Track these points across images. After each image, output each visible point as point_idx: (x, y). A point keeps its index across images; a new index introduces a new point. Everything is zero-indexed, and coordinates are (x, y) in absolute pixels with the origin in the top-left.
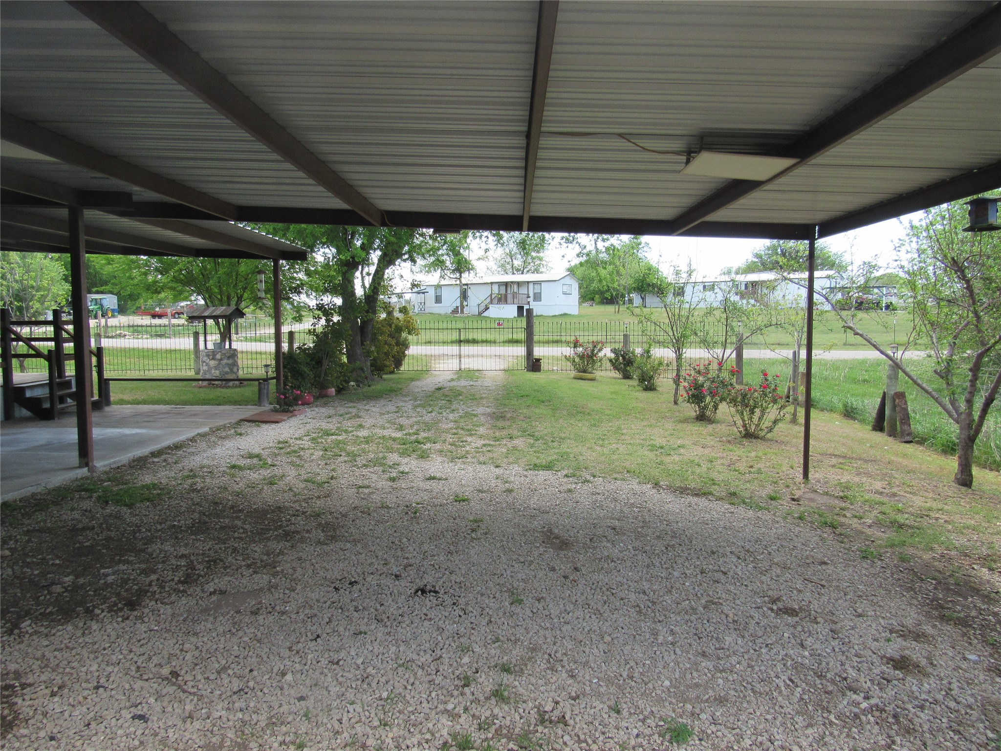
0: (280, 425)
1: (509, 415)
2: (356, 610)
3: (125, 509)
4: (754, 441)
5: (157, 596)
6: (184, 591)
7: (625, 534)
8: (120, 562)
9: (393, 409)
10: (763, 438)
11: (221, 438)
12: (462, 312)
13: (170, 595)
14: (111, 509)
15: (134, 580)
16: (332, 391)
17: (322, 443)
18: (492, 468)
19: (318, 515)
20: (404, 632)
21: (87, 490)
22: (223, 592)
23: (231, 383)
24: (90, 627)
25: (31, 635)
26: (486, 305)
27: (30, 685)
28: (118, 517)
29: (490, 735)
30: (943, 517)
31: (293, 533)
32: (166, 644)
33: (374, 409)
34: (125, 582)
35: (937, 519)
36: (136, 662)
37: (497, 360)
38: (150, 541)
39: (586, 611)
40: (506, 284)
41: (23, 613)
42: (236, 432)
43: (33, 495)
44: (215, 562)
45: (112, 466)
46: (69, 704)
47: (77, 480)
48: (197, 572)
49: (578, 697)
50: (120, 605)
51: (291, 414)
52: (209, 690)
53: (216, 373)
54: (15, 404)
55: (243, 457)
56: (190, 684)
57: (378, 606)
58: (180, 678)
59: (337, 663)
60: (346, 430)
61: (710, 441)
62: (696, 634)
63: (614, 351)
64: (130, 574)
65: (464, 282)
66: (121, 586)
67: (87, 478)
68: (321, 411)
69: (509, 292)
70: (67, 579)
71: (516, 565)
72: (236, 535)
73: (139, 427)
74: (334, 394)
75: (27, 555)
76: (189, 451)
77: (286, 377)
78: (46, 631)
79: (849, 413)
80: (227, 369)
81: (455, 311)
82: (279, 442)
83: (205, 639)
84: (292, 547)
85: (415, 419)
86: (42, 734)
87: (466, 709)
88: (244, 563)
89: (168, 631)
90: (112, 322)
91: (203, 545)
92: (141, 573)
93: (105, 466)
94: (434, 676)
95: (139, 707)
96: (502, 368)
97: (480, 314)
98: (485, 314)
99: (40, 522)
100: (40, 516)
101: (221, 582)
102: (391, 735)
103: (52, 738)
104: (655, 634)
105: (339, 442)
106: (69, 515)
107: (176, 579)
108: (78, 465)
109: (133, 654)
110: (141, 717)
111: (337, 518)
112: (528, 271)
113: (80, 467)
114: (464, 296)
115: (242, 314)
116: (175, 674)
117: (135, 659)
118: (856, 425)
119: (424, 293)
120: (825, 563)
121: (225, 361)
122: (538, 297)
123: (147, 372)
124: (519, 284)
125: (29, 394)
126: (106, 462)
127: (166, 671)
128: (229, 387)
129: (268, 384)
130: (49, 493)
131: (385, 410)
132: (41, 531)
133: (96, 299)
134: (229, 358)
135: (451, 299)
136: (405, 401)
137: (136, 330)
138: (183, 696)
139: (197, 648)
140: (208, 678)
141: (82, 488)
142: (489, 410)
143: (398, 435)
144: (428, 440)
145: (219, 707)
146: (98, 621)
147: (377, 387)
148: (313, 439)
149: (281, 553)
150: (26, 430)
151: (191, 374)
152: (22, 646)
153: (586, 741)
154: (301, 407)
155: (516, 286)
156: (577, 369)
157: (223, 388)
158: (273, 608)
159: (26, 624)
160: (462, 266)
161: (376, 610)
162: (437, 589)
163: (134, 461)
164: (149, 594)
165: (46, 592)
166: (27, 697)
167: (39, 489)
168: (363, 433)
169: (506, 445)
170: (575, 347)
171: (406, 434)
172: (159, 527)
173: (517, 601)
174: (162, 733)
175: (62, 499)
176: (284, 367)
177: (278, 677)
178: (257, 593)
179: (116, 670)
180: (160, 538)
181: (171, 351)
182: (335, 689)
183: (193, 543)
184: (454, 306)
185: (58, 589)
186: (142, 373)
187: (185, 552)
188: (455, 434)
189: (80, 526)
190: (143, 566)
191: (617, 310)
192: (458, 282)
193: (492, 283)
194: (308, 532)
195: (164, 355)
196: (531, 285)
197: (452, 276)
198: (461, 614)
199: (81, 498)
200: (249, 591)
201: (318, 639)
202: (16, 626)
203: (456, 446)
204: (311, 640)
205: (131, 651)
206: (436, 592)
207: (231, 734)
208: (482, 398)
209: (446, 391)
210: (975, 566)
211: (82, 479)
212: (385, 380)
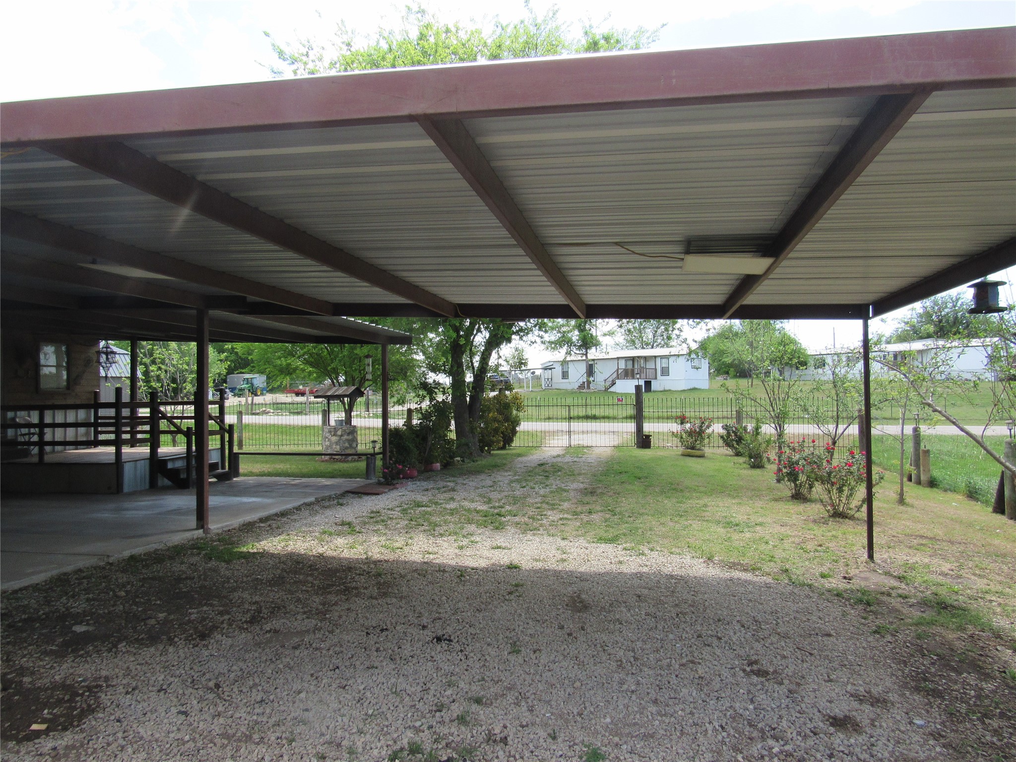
0: (379, 497)
1: (599, 491)
2: (377, 650)
3: (223, 564)
4: (841, 520)
5: (224, 631)
6: (247, 629)
7: (646, 601)
8: (205, 604)
9: (489, 483)
10: (852, 518)
11: (324, 507)
12: (589, 387)
13: (234, 632)
14: (213, 564)
15: (211, 619)
16: (438, 466)
17: (411, 513)
18: (559, 539)
19: (379, 575)
20: (408, 669)
21: (198, 548)
22: (276, 631)
23: (350, 458)
24: (167, 650)
25: (124, 653)
26: (613, 381)
27: (113, 686)
28: (215, 570)
29: (440, 747)
30: (999, 599)
31: (353, 589)
32: (219, 665)
33: (471, 483)
34: (204, 619)
35: (991, 601)
36: (193, 677)
37: (612, 436)
38: (234, 590)
39: (572, 662)
40: (633, 359)
41: (122, 638)
42: (338, 502)
43: (156, 550)
44: (279, 608)
45: (224, 529)
46: (137, 701)
47: (193, 539)
48: (261, 615)
49: (527, 726)
50: (194, 636)
51: (392, 487)
52: (239, 699)
53: (337, 448)
54: (159, 475)
55: (336, 524)
56: (226, 694)
57: (396, 648)
58: (220, 689)
59: (344, 688)
60: (437, 502)
61: (794, 519)
62: (658, 686)
63: (725, 427)
64: (210, 614)
65: (590, 357)
66: (200, 623)
67: (202, 539)
68: (423, 484)
69: (636, 366)
70: (161, 615)
71: (531, 623)
72: (304, 588)
73: (257, 497)
74: (439, 469)
75: (138, 597)
76: (292, 518)
77: (391, 452)
78: (135, 651)
79: (973, 494)
80: (347, 445)
81: (582, 387)
82: (372, 512)
83: (250, 664)
84: (347, 600)
85: (506, 493)
86: (112, 718)
87: (431, 727)
88: (301, 610)
89: (224, 657)
90: (258, 400)
91: (276, 595)
92: (218, 614)
93: (218, 529)
94: (417, 703)
95: (185, 706)
96: (612, 444)
97: (607, 389)
98: (611, 390)
99: (154, 572)
100: (155, 567)
101: (276, 623)
102: (362, 740)
103: (118, 721)
104: (622, 683)
105: (426, 513)
106: (177, 567)
107: (244, 619)
108: (195, 527)
109: (192, 670)
110: (185, 713)
111: (395, 579)
112: (657, 345)
113: (197, 529)
114: (590, 371)
115: (361, 394)
116: (217, 686)
117: (193, 674)
118: (978, 506)
119: (551, 369)
120: (829, 635)
121: (345, 437)
122: (665, 372)
123: (280, 447)
124: (646, 358)
125: (170, 466)
126: (219, 525)
127: (211, 684)
128: (348, 461)
129: (375, 459)
130: (168, 550)
131: (481, 484)
132: (154, 578)
133: (247, 379)
134: (349, 434)
135: (577, 374)
136: (505, 476)
137: (278, 407)
138: (218, 701)
139: (241, 670)
140: (241, 691)
141: (195, 546)
142: (582, 486)
143: (484, 508)
144: (510, 513)
145: (243, 711)
146: (174, 646)
147: (483, 462)
148: (404, 510)
149: (336, 604)
150: (162, 497)
151: (318, 448)
152: (115, 660)
153: (514, 757)
154: (404, 481)
155: (642, 361)
156: (685, 446)
157: (342, 462)
158: (311, 645)
159: (122, 646)
160: (587, 342)
161: (393, 651)
162: (452, 638)
163: (244, 525)
164: (219, 629)
165: (143, 624)
166: (109, 694)
167: (161, 546)
168: (452, 505)
169: (582, 519)
170: (682, 423)
171: (491, 508)
172: (245, 579)
173: (515, 651)
174: (196, 724)
175: (177, 555)
176: (391, 443)
177: (294, 694)
178: (301, 633)
179: (176, 680)
180: (243, 589)
181: (306, 427)
182: (335, 705)
183: (268, 593)
184: (581, 381)
185: (152, 622)
186: (277, 447)
187: (258, 600)
188: (538, 508)
189: (184, 576)
190: (221, 608)
191: (750, 384)
192: (584, 358)
193: (618, 358)
194: (366, 588)
195: (300, 431)
196: (658, 360)
197: (578, 352)
198: (463, 658)
199: (192, 554)
200: (297, 632)
201: (337, 670)
202: (115, 646)
203: (533, 519)
204: (331, 670)
205: (191, 669)
206: (450, 641)
207: (243, 729)
208: (579, 474)
209: (547, 468)
210: (999, 648)
211: (197, 539)
212: (492, 455)
